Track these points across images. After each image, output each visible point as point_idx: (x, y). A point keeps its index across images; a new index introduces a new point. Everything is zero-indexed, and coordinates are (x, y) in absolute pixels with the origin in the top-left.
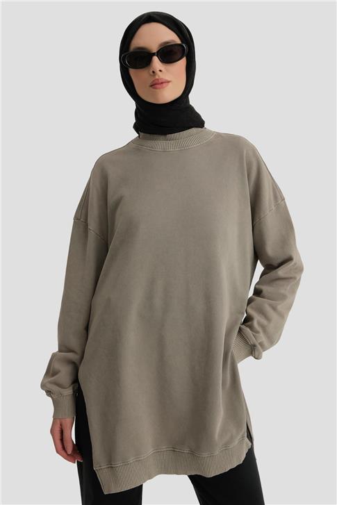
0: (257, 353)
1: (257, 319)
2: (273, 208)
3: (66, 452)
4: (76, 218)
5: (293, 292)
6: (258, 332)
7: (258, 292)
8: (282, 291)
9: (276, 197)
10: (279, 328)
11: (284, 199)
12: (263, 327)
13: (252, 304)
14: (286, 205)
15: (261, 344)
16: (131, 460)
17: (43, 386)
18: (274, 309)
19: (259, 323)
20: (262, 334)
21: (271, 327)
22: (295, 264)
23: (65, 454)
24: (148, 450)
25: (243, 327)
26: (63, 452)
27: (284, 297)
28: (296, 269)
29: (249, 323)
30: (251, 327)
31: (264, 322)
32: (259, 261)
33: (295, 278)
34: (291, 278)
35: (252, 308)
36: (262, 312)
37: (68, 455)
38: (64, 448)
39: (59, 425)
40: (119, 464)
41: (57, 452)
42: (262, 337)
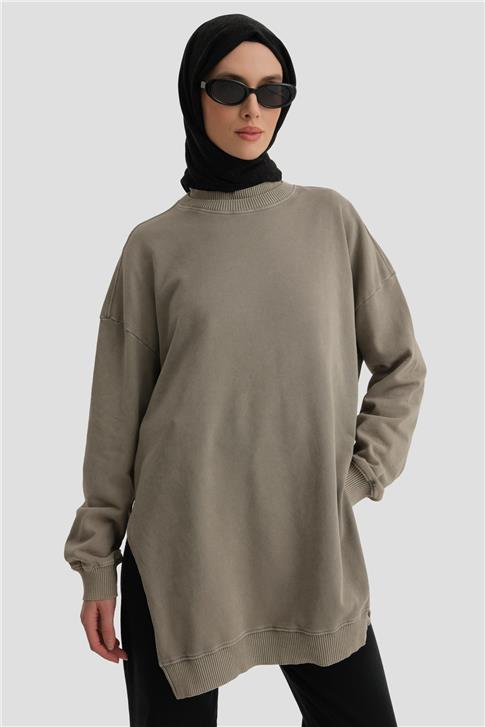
0: (376, 493)
1: (373, 444)
2: (380, 285)
3: (106, 647)
4: (105, 316)
5: (417, 402)
6: (377, 464)
7: (368, 408)
8: (403, 403)
9: (382, 272)
10: (403, 454)
11: (394, 274)
12: (381, 455)
13: (364, 425)
14: (397, 280)
15: (381, 479)
16: (216, 648)
17: (67, 556)
18: (394, 428)
19: (375, 450)
20: (381, 466)
21: (392, 455)
22: (415, 362)
23: (104, 650)
24: (239, 632)
25: (356, 457)
26: (102, 648)
27: (405, 412)
28: (417, 370)
29: (363, 451)
30: (367, 457)
31: (382, 448)
32: (364, 362)
33: (418, 383)
34: (413, 384)
35: (363, 430)
36: (377, 434)
37: (109, 651)
38: (102, 642)
39: (95, 610)
40: (199, 655)
41: (92, 648)
42: (382, 470)
